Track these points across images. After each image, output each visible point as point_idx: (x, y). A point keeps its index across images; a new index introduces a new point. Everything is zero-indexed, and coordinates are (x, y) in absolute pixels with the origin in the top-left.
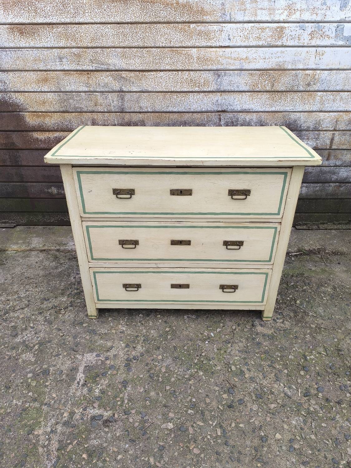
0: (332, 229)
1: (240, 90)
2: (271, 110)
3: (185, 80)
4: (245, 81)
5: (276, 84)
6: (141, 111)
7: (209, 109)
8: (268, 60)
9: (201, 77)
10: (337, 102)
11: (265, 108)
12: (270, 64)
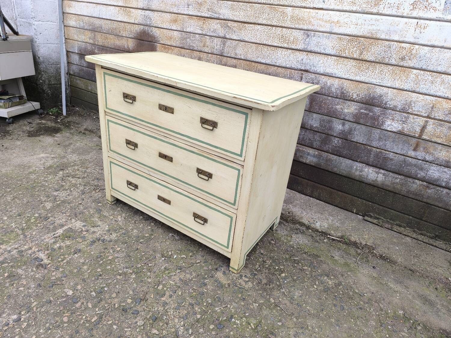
0: (408, 236)
1: (326, 53)
2: (355, 79)
3: (277, 36)
4: (333, 45)
5: (365, 53)
6: (236, 57)
7: (293, 66)
8: (360, 26)
9: (292, 34)
10: (437, 85)
11: (349, 75)
12: (362, 30)
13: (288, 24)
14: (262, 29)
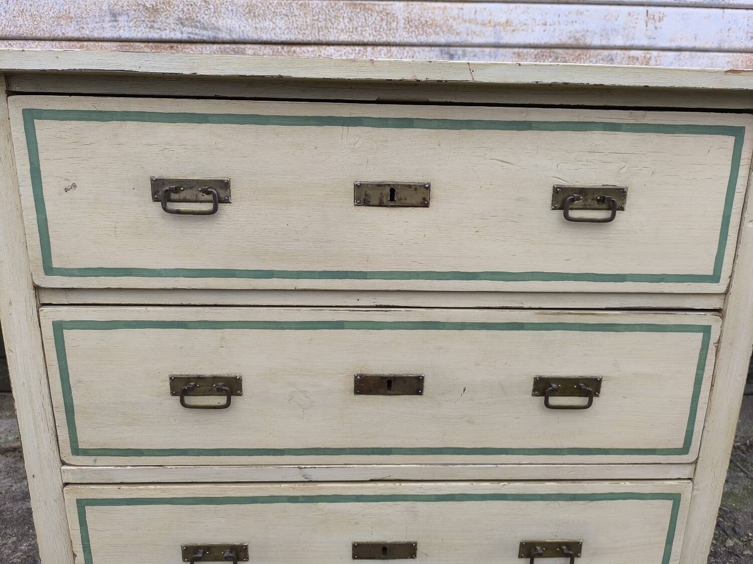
8: (552, 28)
13: (402, 36)
14: (339, 53)
